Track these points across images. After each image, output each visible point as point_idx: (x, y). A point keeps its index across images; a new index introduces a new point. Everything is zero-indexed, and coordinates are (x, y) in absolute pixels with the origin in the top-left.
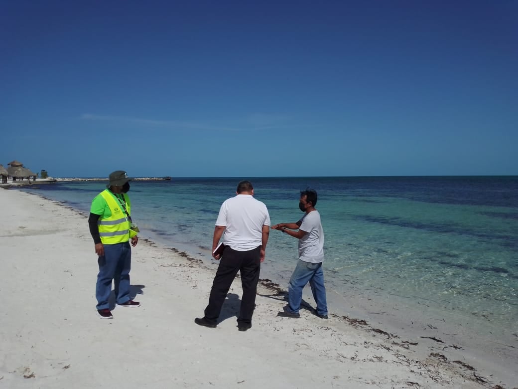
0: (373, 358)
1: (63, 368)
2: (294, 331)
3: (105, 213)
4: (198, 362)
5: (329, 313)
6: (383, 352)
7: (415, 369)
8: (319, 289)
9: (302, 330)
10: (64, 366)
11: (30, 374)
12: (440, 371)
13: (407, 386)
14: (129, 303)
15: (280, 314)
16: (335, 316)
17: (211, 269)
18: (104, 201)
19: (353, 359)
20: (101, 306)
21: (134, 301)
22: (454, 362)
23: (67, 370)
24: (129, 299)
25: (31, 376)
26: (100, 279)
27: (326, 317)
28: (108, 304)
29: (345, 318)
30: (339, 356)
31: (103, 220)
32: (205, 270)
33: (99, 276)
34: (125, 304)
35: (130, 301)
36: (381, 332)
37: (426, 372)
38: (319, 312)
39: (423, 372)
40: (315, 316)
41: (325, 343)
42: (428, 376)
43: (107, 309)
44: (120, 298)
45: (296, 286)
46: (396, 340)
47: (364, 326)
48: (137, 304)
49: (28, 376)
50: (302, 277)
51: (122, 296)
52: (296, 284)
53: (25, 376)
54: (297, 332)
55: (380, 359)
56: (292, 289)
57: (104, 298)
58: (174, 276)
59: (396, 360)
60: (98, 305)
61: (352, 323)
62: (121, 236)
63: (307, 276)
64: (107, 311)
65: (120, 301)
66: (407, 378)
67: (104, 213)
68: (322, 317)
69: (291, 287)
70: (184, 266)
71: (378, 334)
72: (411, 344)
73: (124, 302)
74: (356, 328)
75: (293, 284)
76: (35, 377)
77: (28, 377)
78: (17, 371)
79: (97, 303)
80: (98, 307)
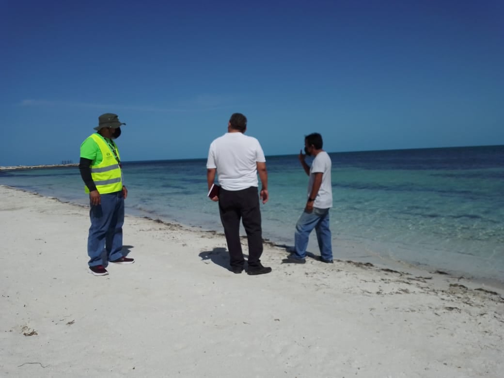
0: (398, 291)
1: (67, 324)
2: (307, 274)
3: (98, 158)
4: (222, 305)
5: (334, 258)
6: (405, 286)
7: (445, 297)
8: (325, 233)
9: (315, 273)
10: (67, 322)
11: (31, 331)
12: (469, 297)
13: (447, 311)
14: (123, 259)
15: (285, 261)
16: (339, 261)
17: (194, 231)
18: (95, 144)
19: (378, 293)
20: (94, 262)
21: (127, 257)
22: (475, 290)
23: (72, 325)
24: (121, 256)
25: (32, 334)
26: (92, 233)
27: (332, 262)
28: (101, 260)
29: (349, 262)
30: (364, 291)
31: (93, 167)
32: (187, 232)
33: (91, 229)
34: (118, 261)
35: (123, 257)
36: (391, 271)
37: (456, 298)
38: (324, 257)
39: (454, 299)
40: (320, 262)
41: (344, 282)
42: (460, 301)
43: (100, 266)
44: (112, 254)
45: (303, 231)
46: (409, 276)
47: (371, 267)
48: (131, 260)
49: (29, 333)
50: (309, 222)
51: (114, 253)
52: (302, 228)
53: (25, 334)
54: (310, 275)
55: (406, 291)
56: (299, 234)
57: (97, 253)
58: (158, 237)
59: (422, 291)
60: (91, 262)
61: (359, 266)
62: (114, 185)
63: (314, 221)
64: (100, 268)
65: (112, 257)
66: (442, 304)
67: (96, 158)
68: (327, 261)
69: (297, 232)
70: (165, 230)
71: (390, 273)
72: (426, 278)
73: (117, 258)
74: (364, 268)
75: (300, 229)
76: (37, 334)
77: (29, 335)
78: (13, 330)
79: (89, 259)
80: (91, 263)
